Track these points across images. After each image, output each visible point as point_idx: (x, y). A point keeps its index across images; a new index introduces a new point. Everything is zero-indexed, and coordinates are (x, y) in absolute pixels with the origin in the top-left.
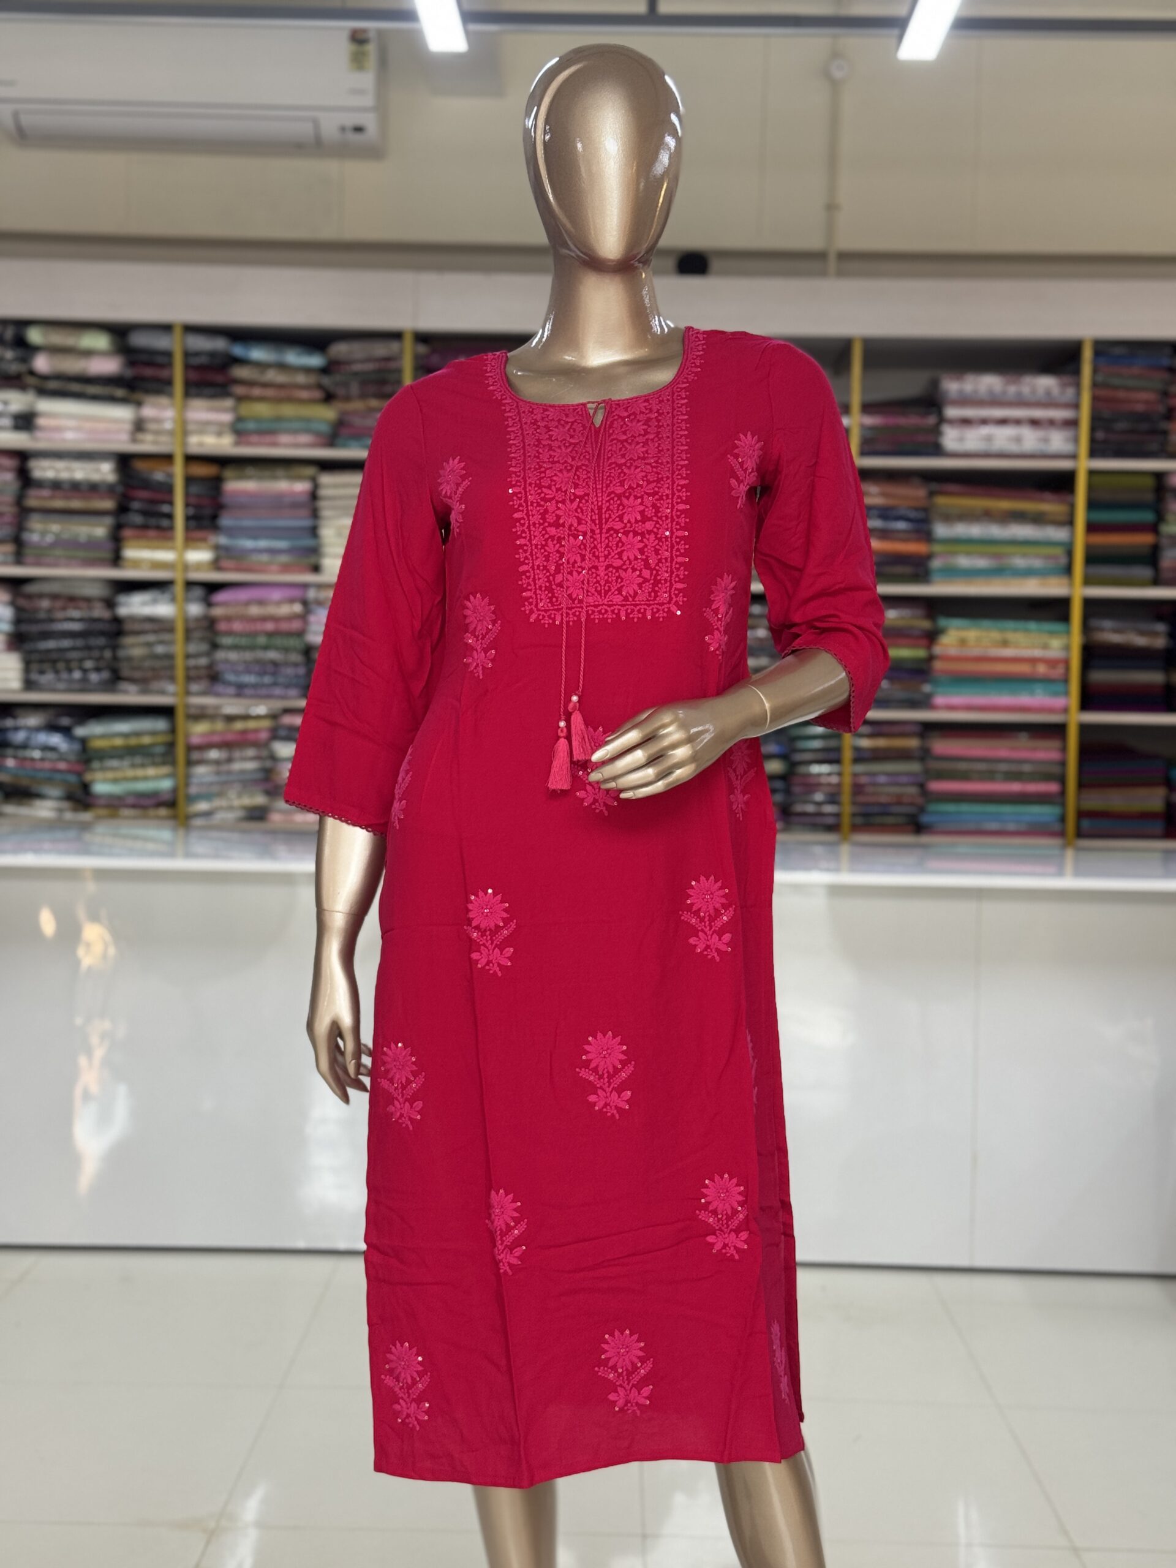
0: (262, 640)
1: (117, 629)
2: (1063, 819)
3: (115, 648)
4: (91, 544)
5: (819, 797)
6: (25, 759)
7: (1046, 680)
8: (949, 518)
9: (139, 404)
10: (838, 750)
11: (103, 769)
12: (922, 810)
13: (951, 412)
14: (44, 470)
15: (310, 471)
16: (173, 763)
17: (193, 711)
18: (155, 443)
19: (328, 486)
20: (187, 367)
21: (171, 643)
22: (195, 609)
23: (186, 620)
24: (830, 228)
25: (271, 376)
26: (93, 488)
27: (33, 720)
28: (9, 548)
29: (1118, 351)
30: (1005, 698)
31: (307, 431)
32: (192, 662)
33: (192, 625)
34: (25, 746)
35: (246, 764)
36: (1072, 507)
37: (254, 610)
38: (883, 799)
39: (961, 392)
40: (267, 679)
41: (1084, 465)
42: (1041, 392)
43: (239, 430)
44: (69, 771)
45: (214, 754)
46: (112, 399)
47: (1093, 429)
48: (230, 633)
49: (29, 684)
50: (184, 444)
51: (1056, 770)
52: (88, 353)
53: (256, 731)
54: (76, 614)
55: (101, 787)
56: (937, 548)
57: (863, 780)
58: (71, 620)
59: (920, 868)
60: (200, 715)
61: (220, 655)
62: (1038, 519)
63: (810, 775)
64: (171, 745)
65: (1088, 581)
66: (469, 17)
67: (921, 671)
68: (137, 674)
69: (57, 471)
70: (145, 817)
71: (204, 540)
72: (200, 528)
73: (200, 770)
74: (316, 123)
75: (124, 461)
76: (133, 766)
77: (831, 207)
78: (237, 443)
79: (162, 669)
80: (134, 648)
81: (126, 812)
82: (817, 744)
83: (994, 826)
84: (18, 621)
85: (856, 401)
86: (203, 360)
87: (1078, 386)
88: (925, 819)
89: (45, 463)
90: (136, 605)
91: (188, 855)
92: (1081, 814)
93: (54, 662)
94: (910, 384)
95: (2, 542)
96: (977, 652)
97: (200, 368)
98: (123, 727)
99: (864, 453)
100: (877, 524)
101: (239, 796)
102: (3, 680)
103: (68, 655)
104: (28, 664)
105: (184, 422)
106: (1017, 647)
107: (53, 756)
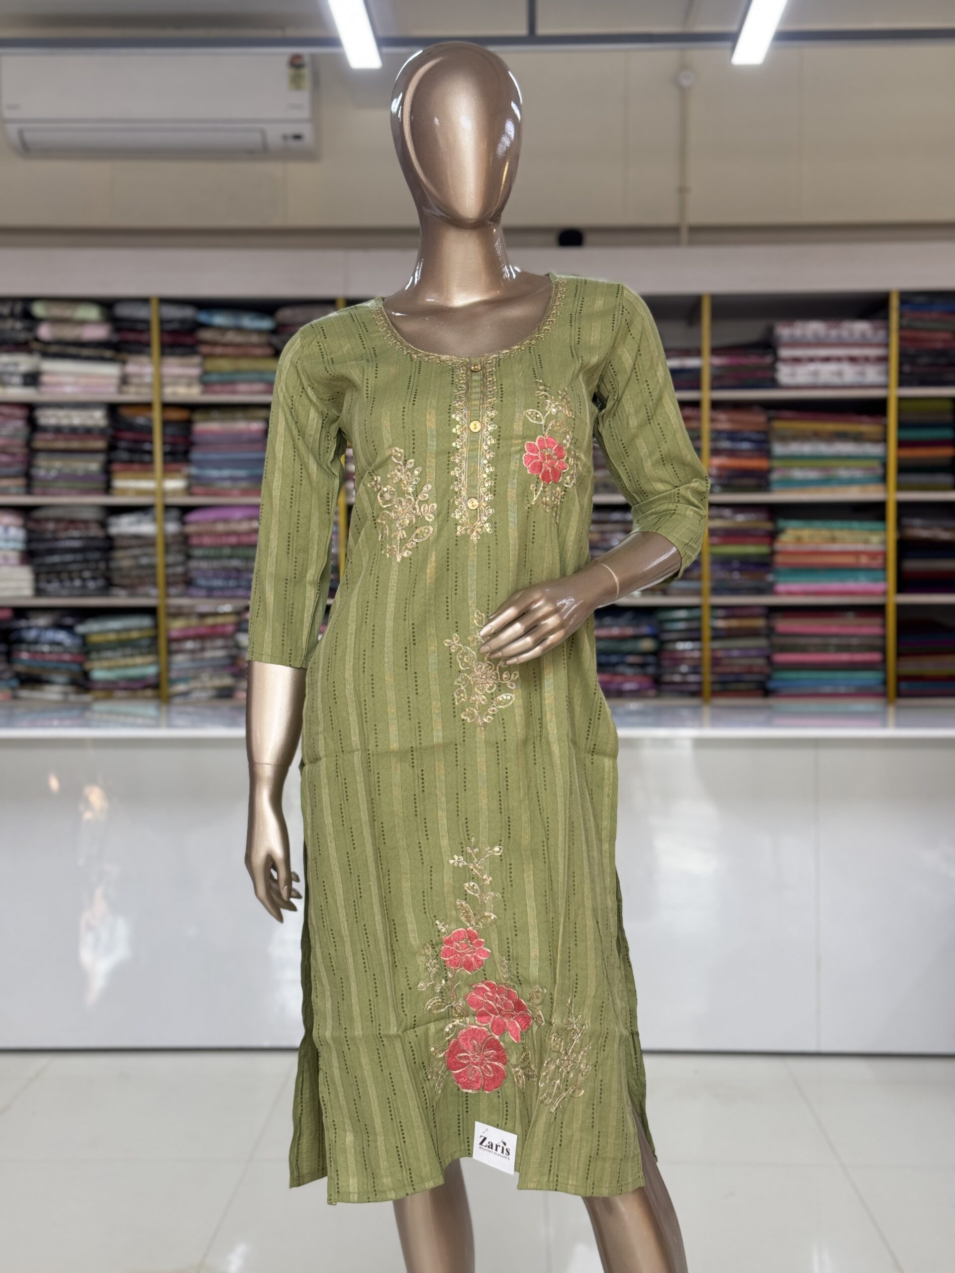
0: (227, 551)
1: (109, 545)
2: (885, 682)
3: (108, 560)
4: (87, 476)
5: (684, 668)
6: (36, 652)
7: (868, 569)
8: (785, 439)
9: (124, 362)
10: (699, 630)
11: (100, 659)
12: (769, 677)
13: (784, 353)
14: (47, 418)
15: (263, 413)
16: (157, 653)
17: (172, 610)
18: (138, 393)
20: (162, 332)
21: (154, 555)
22: (172, 527)
23: (165, 536)
24: (682, 208)
25: (230, 337)
26: (88, 432)
27: (42, 621)
28: (21, 482)
29: (920, 299)
30: (836, 585)
31: (261, 381)
32: (171, 571)
33: (170, 540)
34: (36, 642)
35: (216, 652)
36: (885, 427)
37: (220, 527)
38: (736, 670)
39: (792, 336)
40: (232, 583)
41: (894, 393)
42: (857, 335)
43: (205, 382)
44: (72, 662)
45: (189, 645)
46: (102, 359)
47: (901, 364)
48: (201, 546)
49: (39, 592)
50: (161, 394)
51: (878, 642)
52: (82, 323)
53: (223, 625)
54: (77, 534)
55: (99, 673)
56: (775, 463)
57: (720, 654)
58: (72, 539)
59: (768, 724)
60: (177, 614)
61: (193, 564)
62: (858, 438)
63: (676, 651)
64: (155, 639)
65: (900, 487)
66: (382, 42)
67: (764, 564)
68: (126, 581)
69: (58, 418)
70: (134, 698)
71: (178, 471)
72: (175, 461)
73: (179, 658)
74: (263, 133)
75: (113, 409)
76: (124, 656)
77: (682, 190)
78: (204, 392)
79: (146, 576)
80: (123, 560)
81: (120, 694)
82: (681, 626)
83: (828, 689)
84: (29, 540)
85: (706, 345)
86: (175, 326)
87: (887, 329)
88: (771, 685)
89: (49, 412)
90: (124, 526)
91: (170, 726)
92: (900, 678)
93: (59, 573)
94: (750, 331)
95: (14, 476)
96: (810, 547)
97: (173, 332)
98: (115, 624)
99: (714, 387)
100: (726, 444)
101: (211, 678)
102: (19, 588)
103: (70, 567)
104: (37, 575)
105: (161, 376)
106: (843, 543)
107: (59, 649)
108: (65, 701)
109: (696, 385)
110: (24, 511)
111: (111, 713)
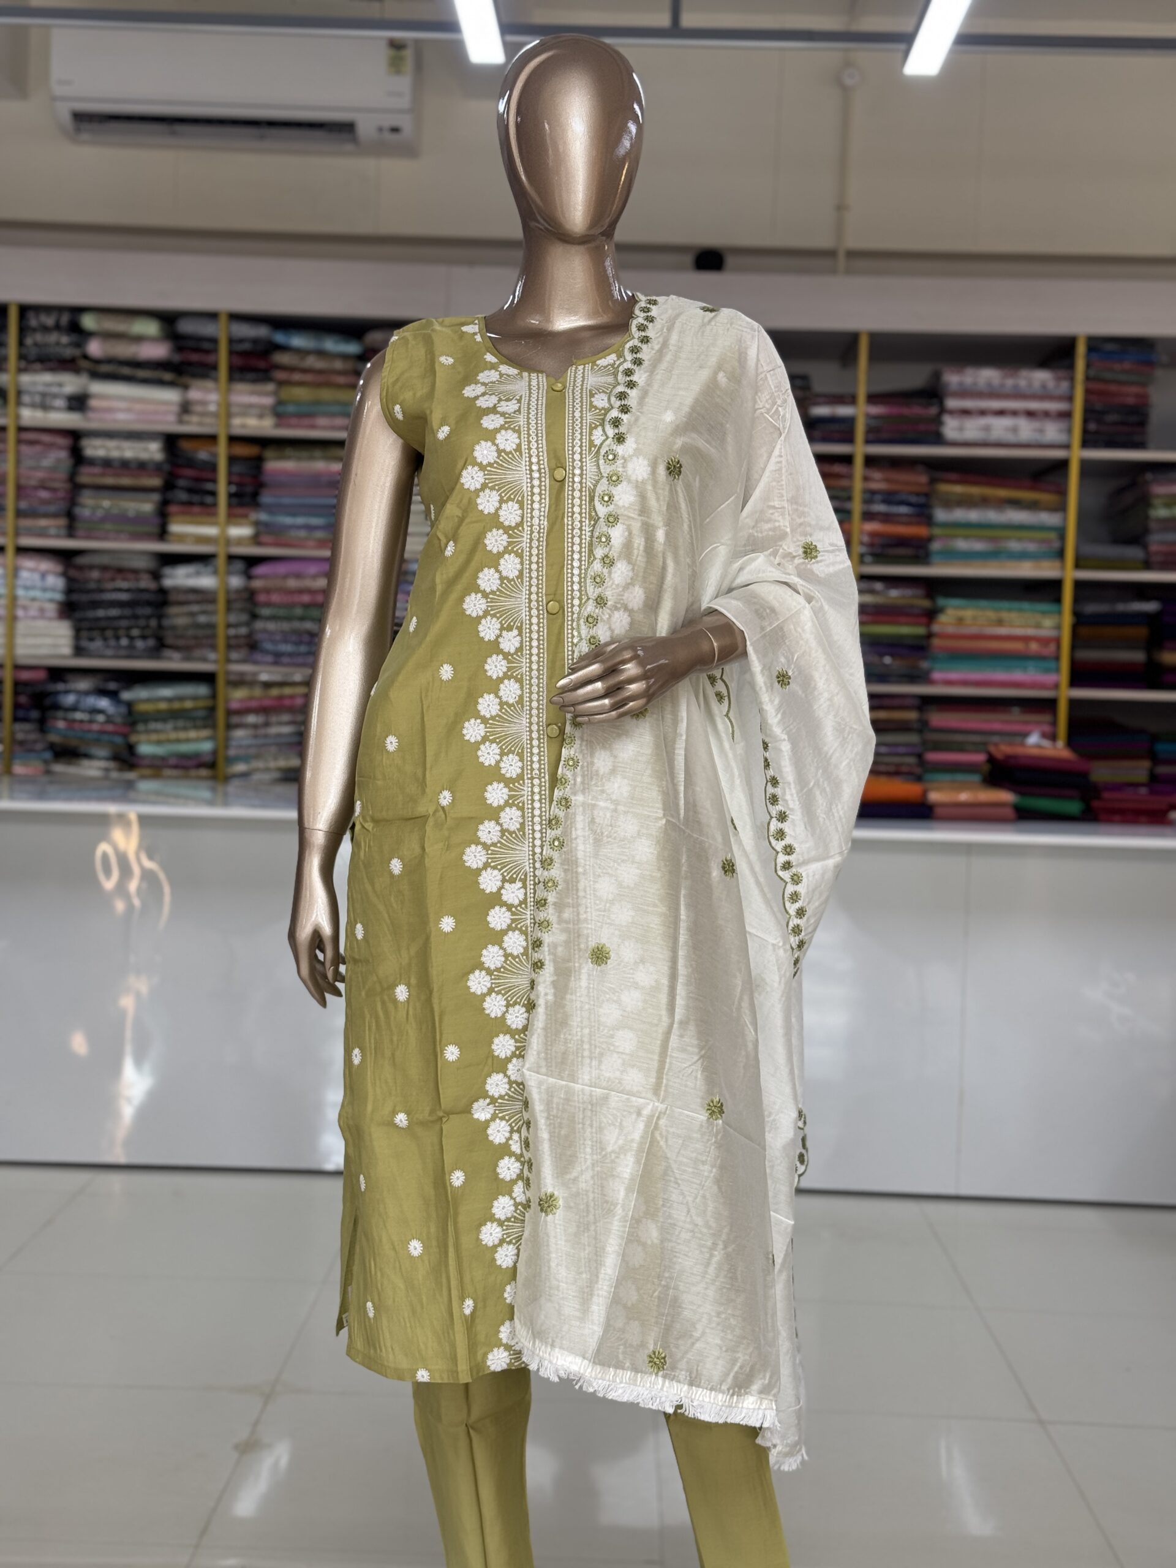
0: (299, 611)
1: (162, 599)
3: (160, 617)
4: (139, 519)
6: (74, 721)
7: (1039, 658)
8: (949, 503)
9: (186, 387)
11: (148, 732)
13: (951, 403)
14: (95, 449)
16: (214, 726)
17: (232, 678)
18: (200, 424)
20: (231, 353)
21: (214, 613)
22: (236, 582)
23: (228, 592)
24: (839, 228)
25: (311, 362)
26: (142, 466)
27: (83, 685)
28: (62, 522)
29: (1109, 347)
30: (1000, 675)
31: (343, 415)
32: (233, 632)
33: (233, 596)
34: (74, 708)
35: (282, 728)
36: (1064, 495)
37: (292, 583)
38: (882, 768)
39: (961, 384)
40: (303, 649)
41: (1077, 454)
42: (1037, 385)
43: (279, 413)
44: (115, 733)
45: (251, 719)
46: (160, 383)
47: (1086, 421)
48: (268, 604)
49: (79, 651)
50: (228, 425)
52: (139, 339)
53: (292, 697)
54: (125, 585)
55: (145, 749)
56: (937, 531)
58: (119, 590)
60: (239, 682)
61: (259, 625)
62: (1033, 506)
64: (212, 709)
65: (1079, 565)
66: (507, 28)
67: (919, 648)
68: (180, 642)
69: (108, 449)
70: (187, 777)
71: (245, 516)
72: (241, 505)
73: (239, 733)
74: (355, 124)
75: (171, 441)
76: (176, 729)
77: (841, 208)
78: (277, 426)
79: (205, 637)
80: (178, 617)
81: (168, 772)
84: (69, 591)
85: (862, 391)
86: (246, 346)
87: (1072, 379)
89: (96, 442)
90: (180, 577)
93: (103, 629)
94: (913, 376)
95: (55, 516)
96: (973, 630)
97: (244, 354)
98: (166, 692)
99: (868, 442)
100: (880, 508)
101: (276, 758)
102: (55, 646)
103: (116, 624)
104: (78, 632)
105: (228, 405)
106: (1011, 626)
107: (101, 718)
108: (106, 778)
109: (849, 438)
110: (65, 557)
111: (158, 793)
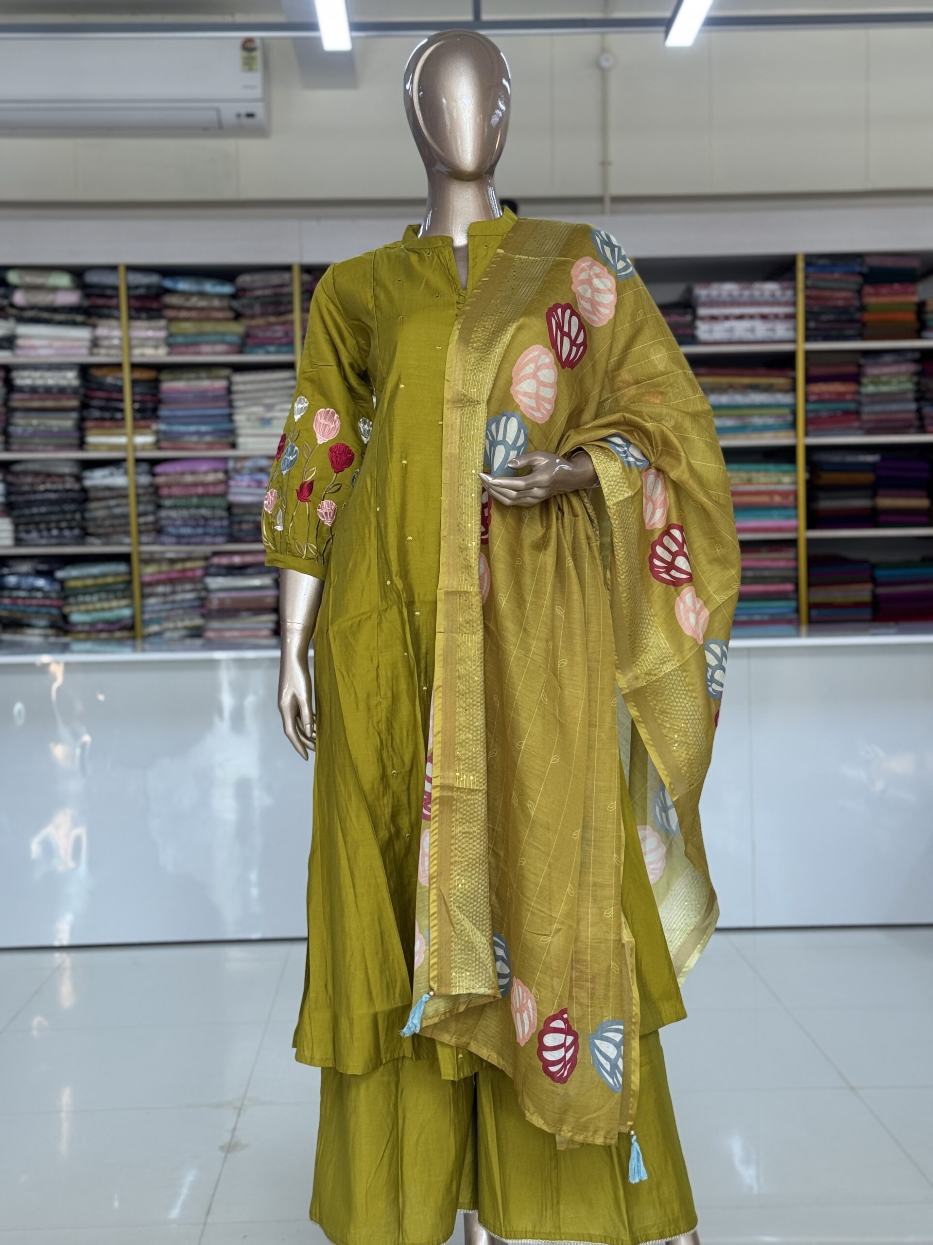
0: (195, 501)
1: (84, 496)
3: (83, 511)
4: (61, 433)
6: (18, 598)
7: (781, 508)
9: (94, 326)
11: (78, 604)
13: (702, 311)
14: (23, 379)
15: (225, 372)
16: (131, 597)
17: (144, 556)
18: (108, 355)
19: (238, 383)
20: (130, 297)
21: (127, 505)
22: (145, 480)
23: (137, 487)
24: (605, 180)
25: (194, 301)
26: (62, 391)
27: (25, 567)
28: (0, 439)
29: (822, 262)
30: (750, 522)
31: (223, 342)
32: (142, 520)
33: (141, 491)
34: (17, 588)
35: (185, 594)
36: (794, 380)
37: (189, 479)
39: (709, 296)
40: (200, 531)
41: (802, 347)
42: (767, 294)
43: (171, 344)
44: (51, 606)
45: (161, 589)
46: (74, 324)
47: (807, 321)
48: (170, 497)
49: (18, 541)
50: (130, 355)
51: (791, 574)
53: (193, 570)
54: (55, 487)
55: (76, 618)
58: (49, 491)
60: (150, 560)
61: (163, 513)
62: (768, 389)
64: (129, 583)
65: (807, 434)
66: (355, 27)
68: (101, 531)
69: (34, 379)
70: (111, 638)
71: (148, 427)
72: (144, 418)
73: (152, 601)
74: (218, 110)
75: (84, 370)
76: (100, 600)
77: (605, 164)
78: (169, 354)
79: (120, 525)
80: (97, 511)
81: (95, 636)
83: (744, 618)
84: (8, 494)
86: (142, 291)
87: (795, 289)
89: (25, 373)
90: (98, 478)
92: (811, 606)
93: (37, 524)
94: (672, 293)
97: (138, 298)
98: (93, 570)
101: (182, 620)
103: (47, 518)
104: (16, 526)
105: (130, 339)
106: (759, 484)
107: (39, 595)
110: (3, 466)
